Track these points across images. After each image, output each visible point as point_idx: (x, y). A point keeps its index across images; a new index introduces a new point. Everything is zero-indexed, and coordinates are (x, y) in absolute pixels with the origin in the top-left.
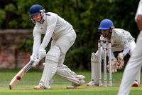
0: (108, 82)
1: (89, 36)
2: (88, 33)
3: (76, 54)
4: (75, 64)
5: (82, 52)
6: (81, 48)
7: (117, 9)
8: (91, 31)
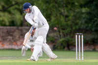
0: (81, 58)
1: (71, 31)
2: (70, 29)
3: (63, 41)
4: (63, 47)
5: (67, 40)
6: (66, 38)
7: (87, 16)
8: (72, 28)
